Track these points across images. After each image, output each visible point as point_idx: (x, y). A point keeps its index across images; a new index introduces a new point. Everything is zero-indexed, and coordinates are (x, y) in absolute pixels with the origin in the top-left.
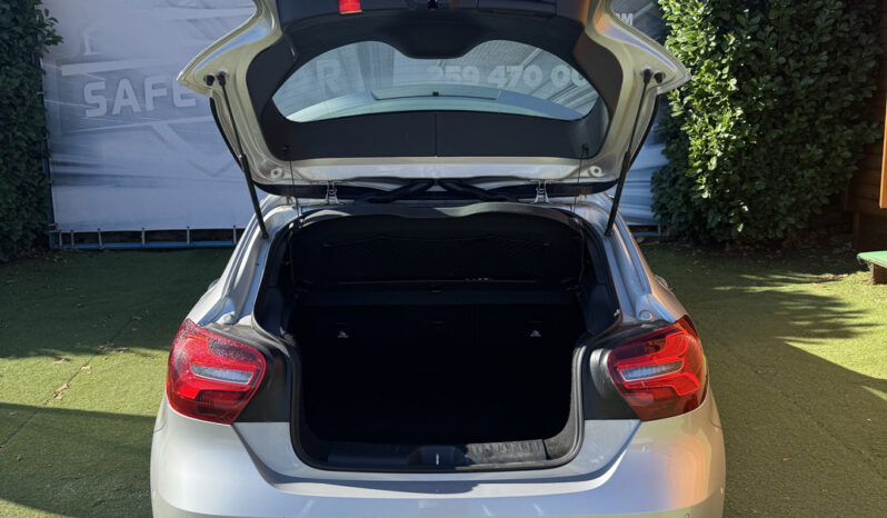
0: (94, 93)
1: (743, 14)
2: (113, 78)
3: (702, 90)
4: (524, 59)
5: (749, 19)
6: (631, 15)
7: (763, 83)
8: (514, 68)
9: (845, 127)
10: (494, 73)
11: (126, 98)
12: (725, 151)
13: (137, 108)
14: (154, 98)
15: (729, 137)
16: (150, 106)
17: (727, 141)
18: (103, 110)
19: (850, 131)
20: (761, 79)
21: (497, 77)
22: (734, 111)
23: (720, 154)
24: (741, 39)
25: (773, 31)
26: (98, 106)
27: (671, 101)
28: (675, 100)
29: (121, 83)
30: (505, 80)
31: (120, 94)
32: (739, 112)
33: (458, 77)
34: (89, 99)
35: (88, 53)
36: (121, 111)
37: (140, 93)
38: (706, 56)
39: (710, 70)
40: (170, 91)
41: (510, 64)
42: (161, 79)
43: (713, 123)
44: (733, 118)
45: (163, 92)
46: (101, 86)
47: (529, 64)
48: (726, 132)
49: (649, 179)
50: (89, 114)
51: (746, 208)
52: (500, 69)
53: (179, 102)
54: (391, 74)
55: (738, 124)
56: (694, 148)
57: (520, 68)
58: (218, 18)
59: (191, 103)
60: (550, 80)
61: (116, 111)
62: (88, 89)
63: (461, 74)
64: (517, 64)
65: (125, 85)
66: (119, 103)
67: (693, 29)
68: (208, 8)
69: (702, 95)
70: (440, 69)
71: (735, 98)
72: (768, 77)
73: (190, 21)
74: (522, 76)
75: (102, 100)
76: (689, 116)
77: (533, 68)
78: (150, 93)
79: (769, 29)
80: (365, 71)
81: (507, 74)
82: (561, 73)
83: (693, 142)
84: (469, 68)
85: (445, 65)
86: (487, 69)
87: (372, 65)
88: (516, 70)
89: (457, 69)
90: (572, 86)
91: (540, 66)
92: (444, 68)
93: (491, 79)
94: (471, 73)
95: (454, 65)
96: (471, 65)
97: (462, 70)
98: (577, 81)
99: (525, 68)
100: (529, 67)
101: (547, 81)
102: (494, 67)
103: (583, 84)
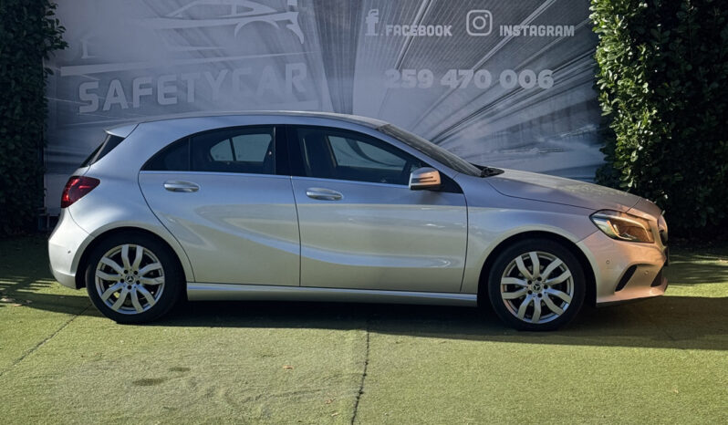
0: (88, 92)
1: (656, 28)
2: (105, 79)
3: (625, 93)
4: (474, 63)
5: (662, 32)
6: (572, 27)
7: (674, 86)
8: (462, 72)
10: (447, 76)
11: (116, 96)
12: (645, 145)
13: (124, 105)
14: (140, 97)
15: (648, 133)
16: (136, 104)
17: (647, 136)
18: (94, 107)
20: (672, 83)
21: (449, 80)
22: (651, 111)
23: (641, 148)
24: (653, 49)
25: (682, 43)
26: (90, 102)
27: (601, 102)
28: (605, 101)
29: (112, 83)
30: (457, 82)
31: (111, 92)
32: (656, 112)
33: (414, 79)
34: (84, 96)
35: (85, 56)
36: (111, 108)
37: (129, 93)
38: (625, 63)
39: (628, 75)
40: (155, 91)
41: (461, 69)
42: (149, 80)
43: (635, 121)
44: (651, 117)
45: (148, 92)
46: (95, 85)
47: (481, 68)
48: (645, 129)
49: (594, 176)
50: (83, 110)
51: (666, 197)
52: (452, 72)
53: (162, 100)
54: (352, 75)
55: (655, 122)
56: (619, 144)
57: (472, 71)
58: (200, 28)
59: (173, 101)
60: (499, 82)
61: (106, 108)
62: (83, 88)
63: (416, 75)
64: (467, 68)
65: (116, 84)
66: (110, 100)
67: (614, 40)
68: (193, 19)
69: (625, 97)
70: (397, 72)
72: (678, 82)
73: (177, 30)
74: (472, 79)
75: (95, 98)
76: (617, 115)
77: (484, 72)
78: (137, 93)
79: (679, 41)
80: (329, 74)
81: (459, 77)
82: (508, 77)
83: (619, 138)
84: (424, 71)
85: (402, 68)
86: (440, 72)
87: (335, 68)
88: (468, 74)
89: (413, 72)
90: (519, 88)
91: (489, 71)
92: (401, 72)
93: (444, 81)
94: (425, 76)
95: (410, 68)
96: (426, 68)
97: (417, 73)
98: (523, 84)
99: (475, 72)
100: (479, 71)
101: (496, 84)
102: (448, 70)
103: (529, 87)
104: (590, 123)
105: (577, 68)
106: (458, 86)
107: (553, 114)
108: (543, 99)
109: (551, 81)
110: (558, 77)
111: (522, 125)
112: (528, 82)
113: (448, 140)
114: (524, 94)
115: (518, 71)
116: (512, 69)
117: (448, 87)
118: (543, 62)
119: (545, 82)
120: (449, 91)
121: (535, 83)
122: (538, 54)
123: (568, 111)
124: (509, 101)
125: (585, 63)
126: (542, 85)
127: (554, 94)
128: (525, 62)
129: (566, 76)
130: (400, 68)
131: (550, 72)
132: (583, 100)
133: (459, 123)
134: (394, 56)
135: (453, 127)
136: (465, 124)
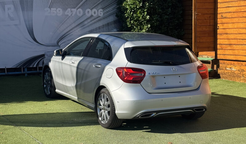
4: (77, 6)
8: (72, 10)
9: (175, 30)
10: (67, 11)
19: (177, 32)
20: (155, 16)
21: (68, 12)
28: (128, 22)
30: (71, 13)
32: (149, 26)
33: (55, 12)
38: (139, 8)
39: (140, 13)
41: (72, 8)
43: (141, 29)
44: (147, 28)
47: (78, 9)
52: (69, 9)
54: (32, 10)
55: (149, 29)
57: (76, 9)
60: (85, 14)
63: (56, 11)
64: (75, 8)
69: (138, 20)
70: (49, 9)
71: (148, 22)
72: (157, 15)
74: (76, 12)
76: (133, 27)
77: (80, 10)
80: (23, 9)
81: (71, 11)
82: (88, 12)
84: (59, 9)
85: (51, 7)
86: (65, 9)
87: (25, 7)
88: (74, 10)
89: (55, 9)
90: (92, 16)
91: (82, 9)
92: (50, 9)
93: (66, 13)
94: (59, 11)
95: (54, 8)
96: (59, 8)
97: (56, 10)
98: (93, 14)
99: (77, 9)
100: (78, 10)
101: (84, 14)
102: (67, 9)
103: (95, 15)
104: (115, 29)
105: (111, 8)
106: (71, 15)
107: (103, 25)
108: (100, 20)
109: (102, 14)
110: (105, 12)
111: (93, 29)
112: (95, 14)
113: (68, 36)
114: (94, 18)
115: (91, 10)
116: (89, 9)
117: (68, 15)
118: (100, 6)
119: (101, 13)
120: (68, 17)
121: (97, 14)
122: (98, 3)
123: (108, 24)
124: (89, 21)
125: (113, 7)
126: (100, 15)
127: (104, 18)
128: (94, 6)
129: (107, 12)
130: (50, 7)
131: (102, 10)
132: (113, 20)
133: (71, 29)
134: (47, 3)
135: (69, 31)
136: (73, 30)
